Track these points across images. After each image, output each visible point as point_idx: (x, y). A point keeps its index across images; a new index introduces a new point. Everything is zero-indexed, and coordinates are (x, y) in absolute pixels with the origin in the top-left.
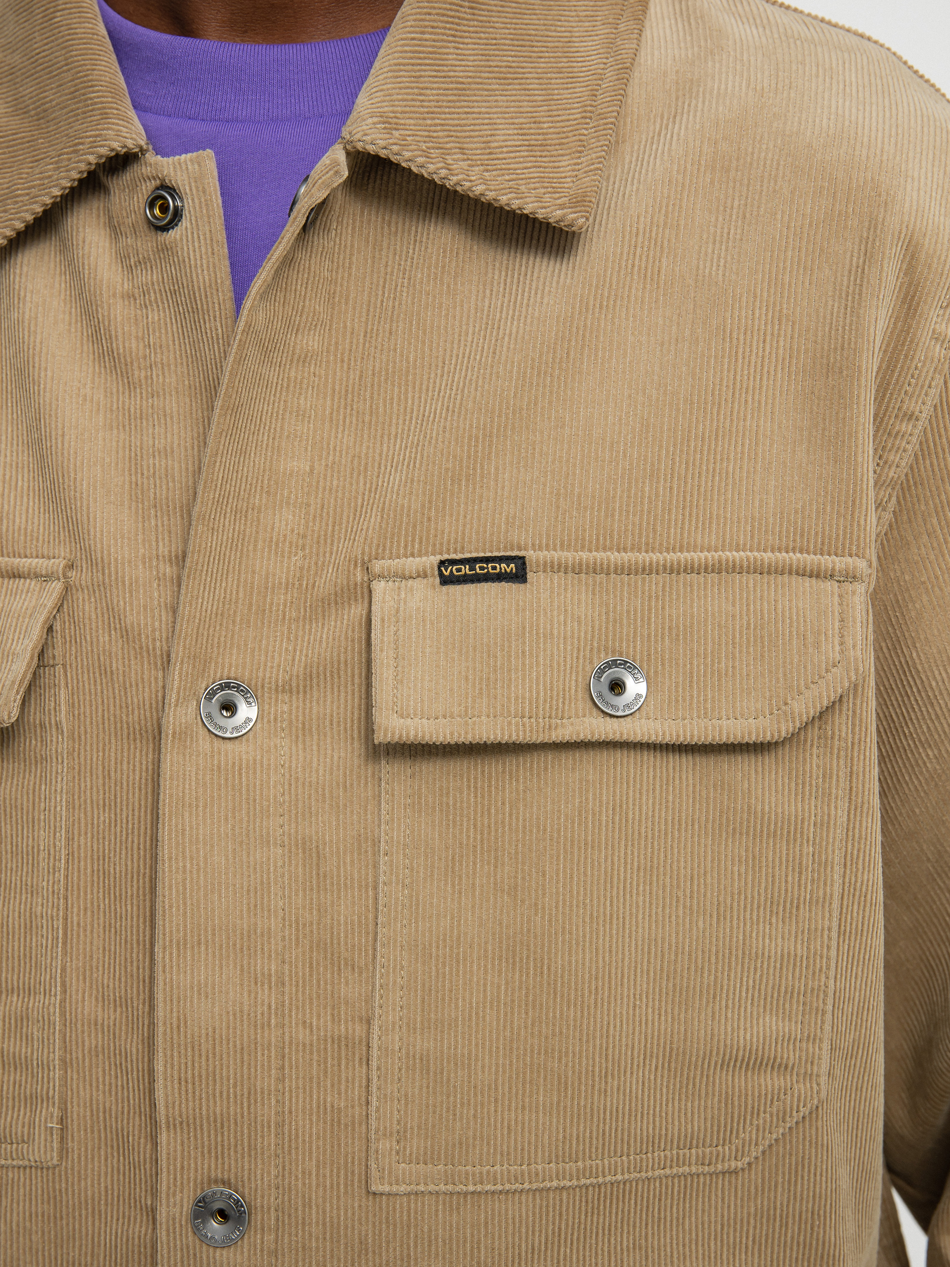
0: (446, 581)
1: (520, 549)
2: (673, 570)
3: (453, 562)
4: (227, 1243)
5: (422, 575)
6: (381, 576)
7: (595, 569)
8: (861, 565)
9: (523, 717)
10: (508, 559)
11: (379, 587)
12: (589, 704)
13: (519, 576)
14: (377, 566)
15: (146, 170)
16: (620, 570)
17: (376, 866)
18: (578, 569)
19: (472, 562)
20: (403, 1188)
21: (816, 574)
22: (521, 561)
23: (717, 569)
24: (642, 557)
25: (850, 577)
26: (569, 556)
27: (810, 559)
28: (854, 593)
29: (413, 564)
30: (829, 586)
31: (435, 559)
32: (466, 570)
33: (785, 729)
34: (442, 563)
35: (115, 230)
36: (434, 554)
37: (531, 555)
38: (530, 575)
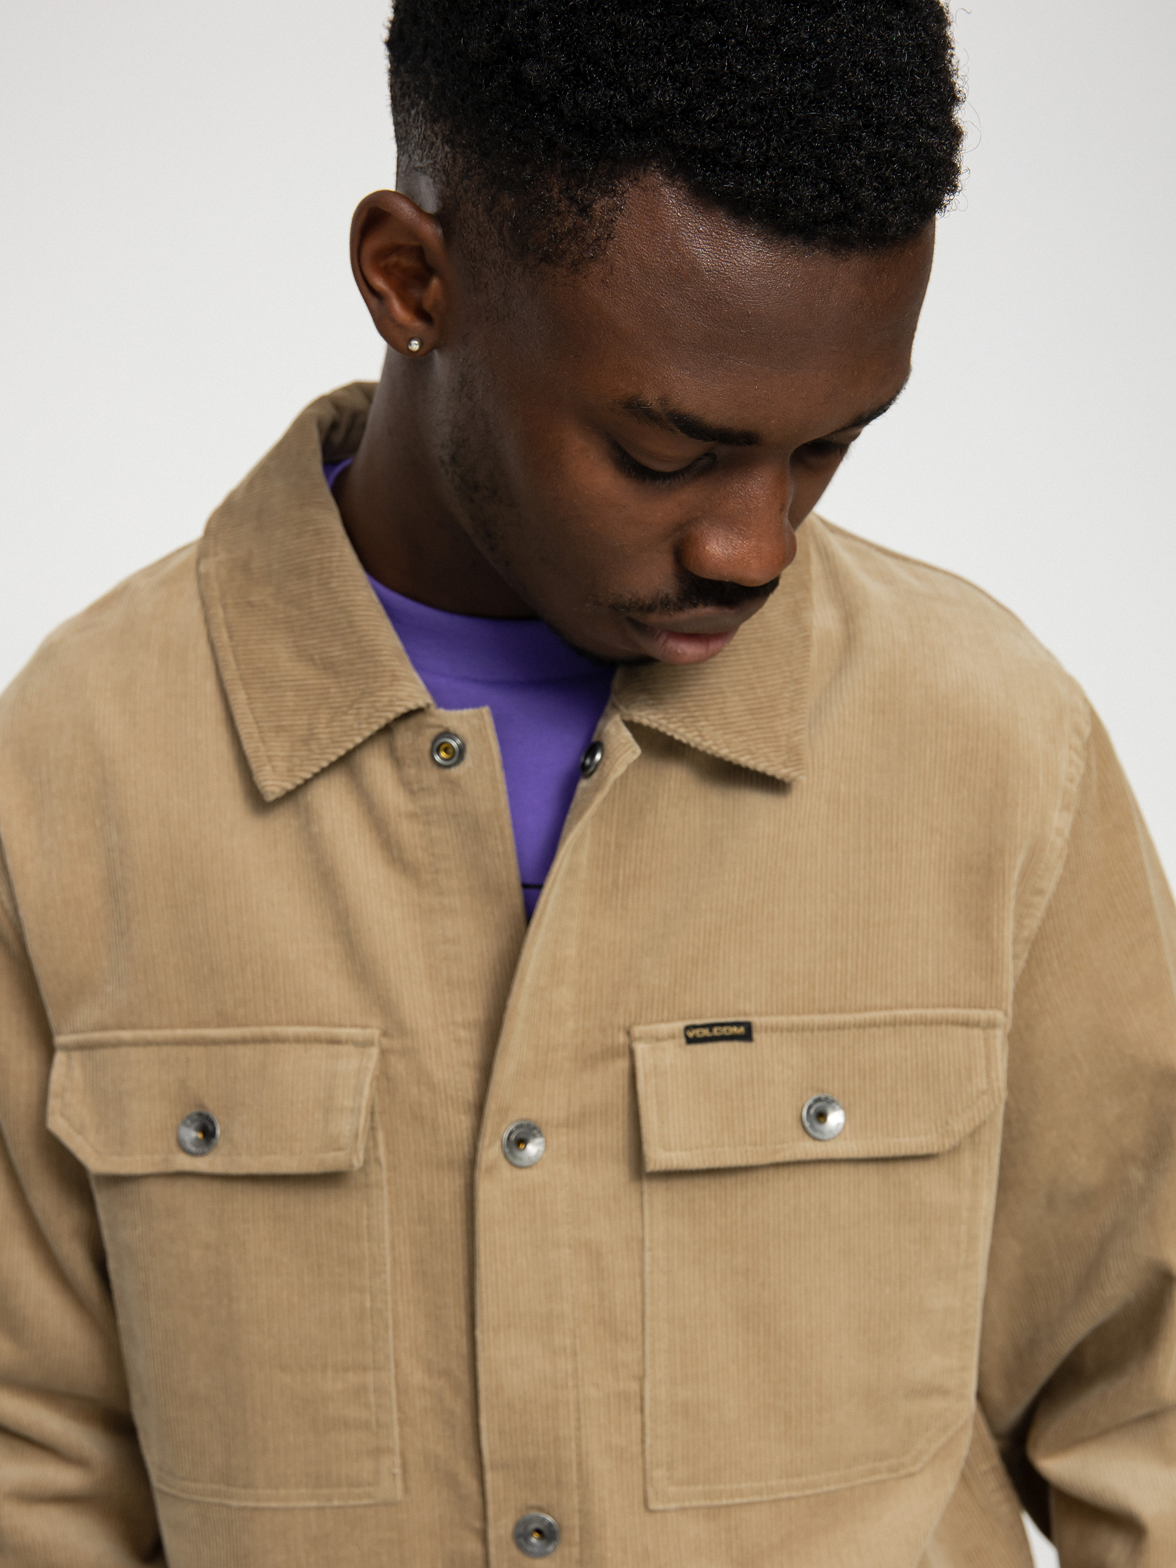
0: (690, 1041)
1: (745, 1014)
2: (861, 1026)
3: (695, 1027)
4: (542, 1555)
5: (672, 1037)
6: (640, 1039)
7: (803, 1029)
8: (999, 1015)
9: (756, 1145)
10: (738, 1024)
11: (640, 1048)
12: (801, 1131)
13: (747, 1033)
14: (637, 1031)
15: (432, 720)
16: (822, 1028)
17: (642, 1260)
18: (791, 1029)
19: (710, 1026)
20: (673, 1506)
21: (966, 1024)
22: (748, 1026)
23: (894, 1023)
24: (838, 1018)
25: (991, 1025)
26: (783, 1020)
27: (962, 1013)
28: (995, 1036)
29: (665, 1028)
30: (977, 1032)
31: (680, 1025)
32: (706, 1032)
33: (948, 1143)
34: (688, 1028)
35: (398, 762)
36: (679, 1019)
37: (755, 1020)
38: (755, 1035)
